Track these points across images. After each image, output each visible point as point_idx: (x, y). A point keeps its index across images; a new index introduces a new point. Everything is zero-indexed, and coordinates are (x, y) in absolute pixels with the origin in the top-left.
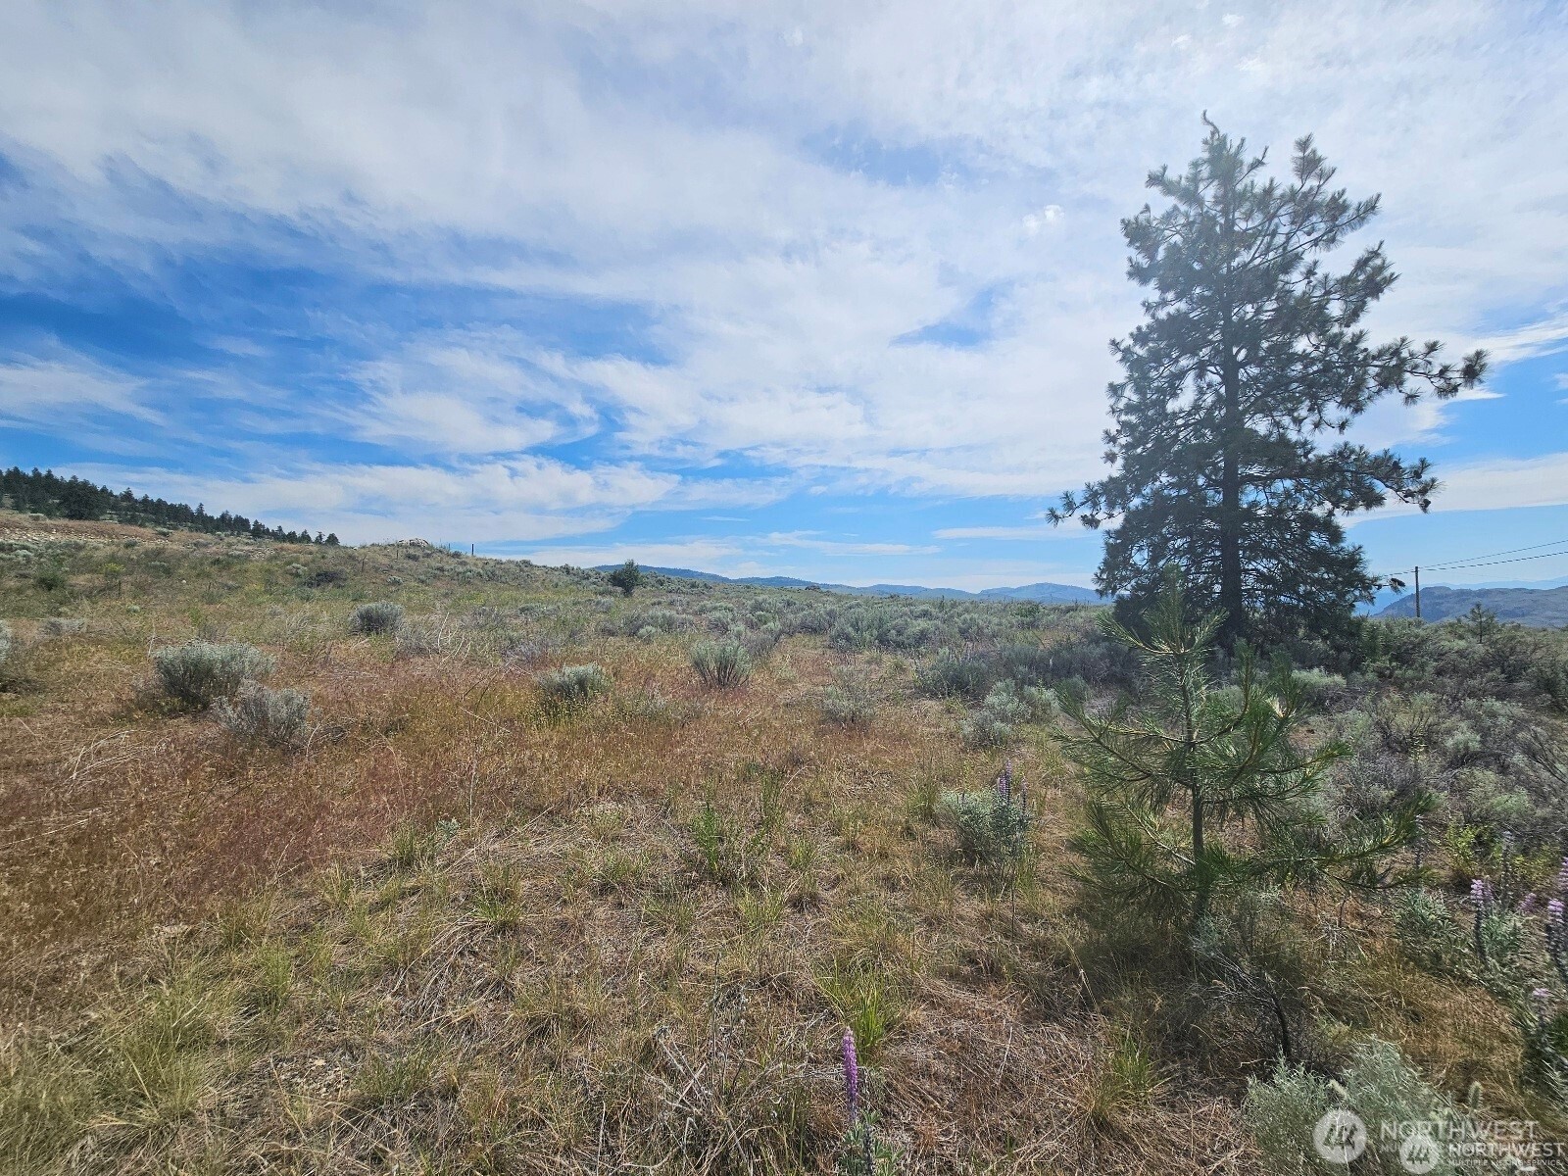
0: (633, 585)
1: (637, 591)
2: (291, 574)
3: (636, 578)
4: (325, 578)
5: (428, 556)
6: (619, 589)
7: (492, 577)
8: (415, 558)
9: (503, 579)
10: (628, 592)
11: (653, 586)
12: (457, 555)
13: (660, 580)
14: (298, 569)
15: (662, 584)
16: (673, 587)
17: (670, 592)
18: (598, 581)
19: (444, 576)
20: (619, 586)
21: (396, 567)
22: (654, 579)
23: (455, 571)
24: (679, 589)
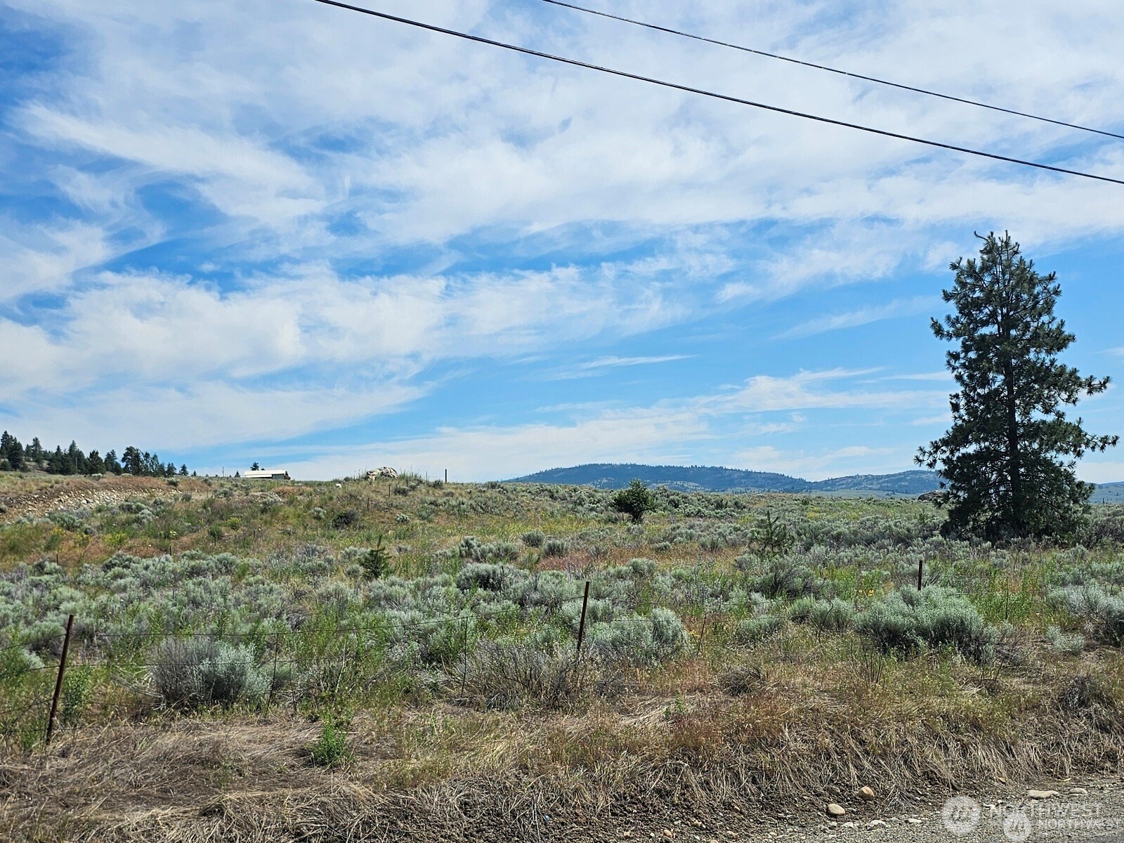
0: (642, 510)
1: (647, 516)
2: (314, 518)
3: (645, 501)
4: (345, 520)
6: (626, 515)
7: (486, 509)
8: (404, 493)
9: (497, 510)
10: (636, 517)
11: (665, 509)
13: (673, 501)
14: (319, 512)
15: (676, 506)
16: (690, 509)
17: (688, 516)
18: (597, 507)
19: (440, 510)
20: (626, 512)
21: (394, 504)
22: (666, 499)
23: (450, 505)
24: (699, 511)
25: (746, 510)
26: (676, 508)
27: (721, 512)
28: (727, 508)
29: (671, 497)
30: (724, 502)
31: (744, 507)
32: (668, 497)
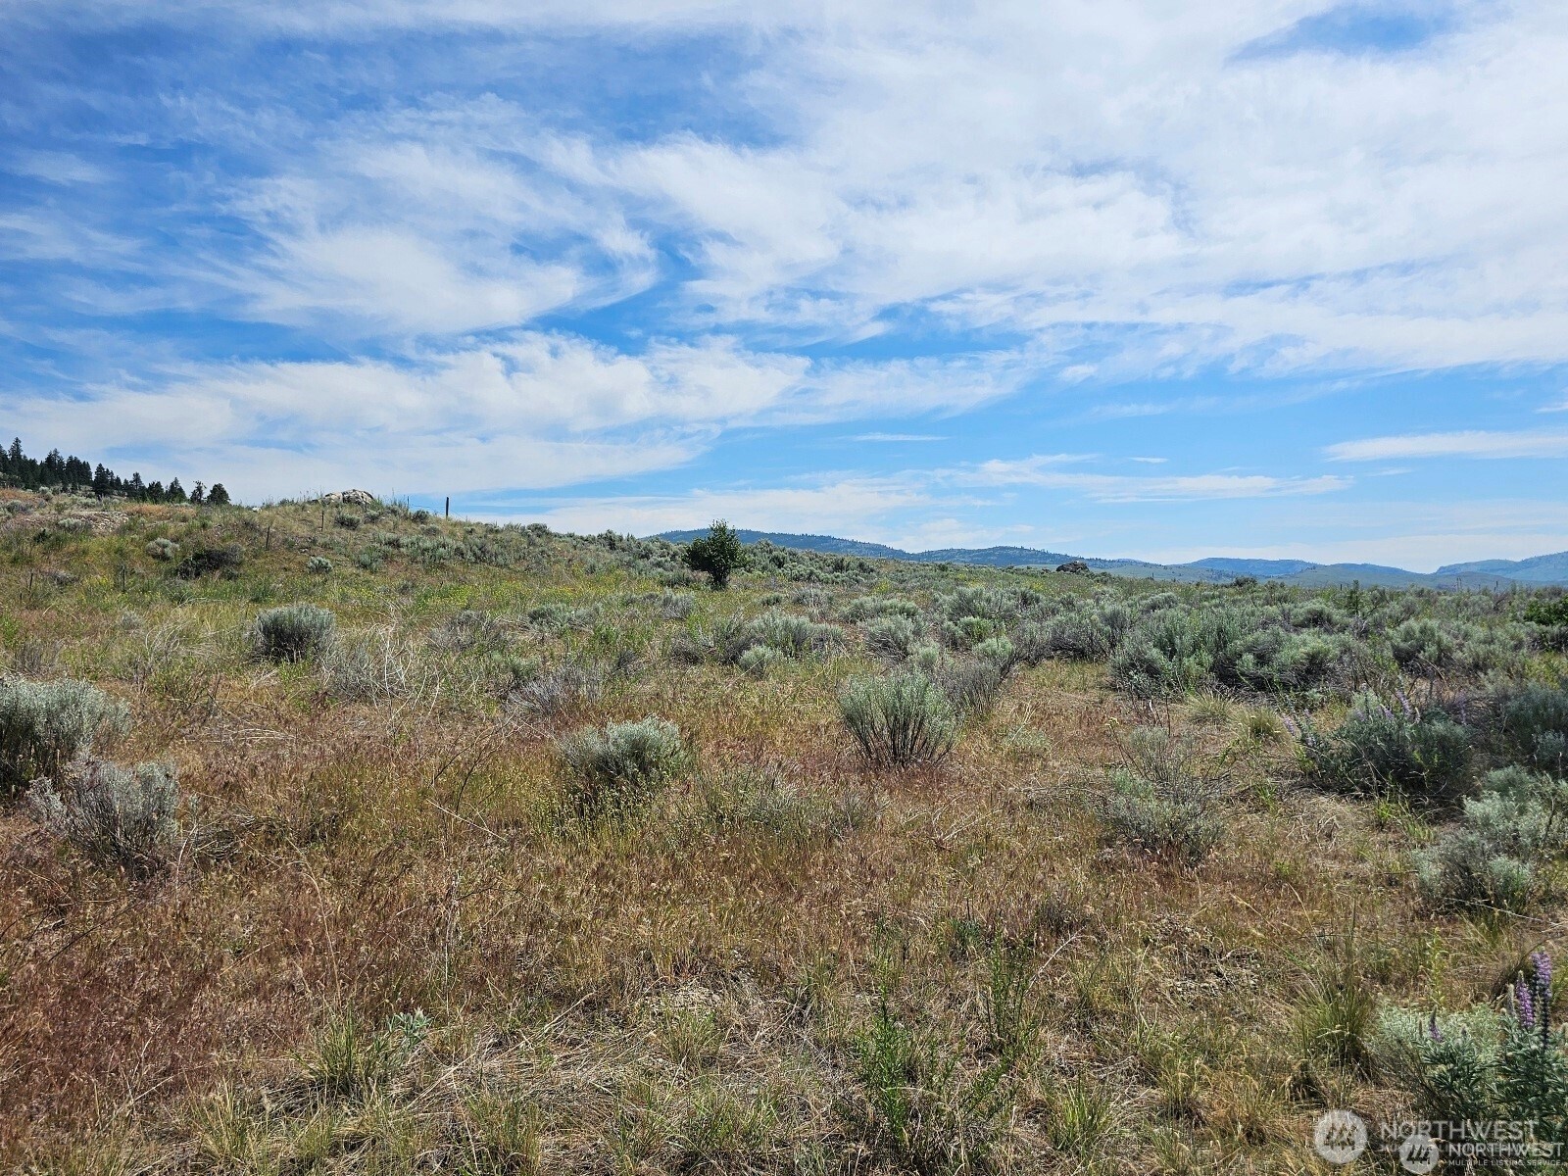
0: (727, 568)
1: (734, 579)
2: (155, 556)
3: (732, 555)
4: (207, 562)
5: (373, 519)
6: (704, 576)
7: (481, 556)
8: (350, 524)
9: (500, 559)
10: (719, 581)
11: (764, 568)
12: (420, 517)
13: (777, 558)
14: (165, 546)
15: (780, 565)
16: (801, 569)
17: (797, 579)
18: (666, 561)
19: (401, 555)
20: (703, 570)
21: (320, 541)
22: (767, 556)
23: (419, 547)
24: (812, 573)
25: (874, 574)
26: (779, 567)
27: (842, 575)
28: (850, 571)
29: (774, 553)
30: (845, 564)
31: (872, 571)
32: (771, 552)
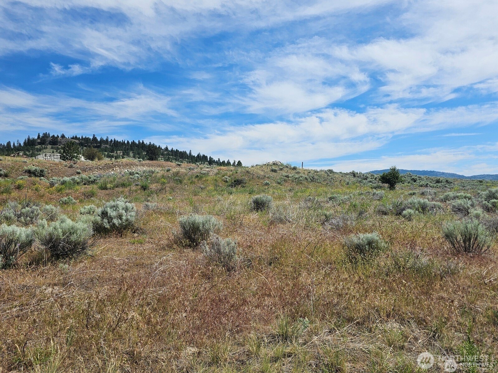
0: (395, 183)
1: (398, 186)
2: (224, 181)
3: (397, 178)
4: (237, 183)
5: (281, 169)
6: (386, 185)
7: (313, 180)
8: (274, 171)
10: (392, 187)
11: (409, 182)
12: (295, 168)
13: (413, 179)
14: (227, 178)
15: (415, 181)
16: (423, 183)
17: (421, 186)
18: (373, 180)
19: (289, 180)
20: (386, 183)
21: (267, 176)
22: (410, 178)
23: (294, 177)
24: (427, 184)
25: (452, 184)
26: (415, 182)
27: (439, 184)
28: (442, 183)
29: (412, 177)
30: (440, 180)
31: (451, 183)
32: (411, 177)
